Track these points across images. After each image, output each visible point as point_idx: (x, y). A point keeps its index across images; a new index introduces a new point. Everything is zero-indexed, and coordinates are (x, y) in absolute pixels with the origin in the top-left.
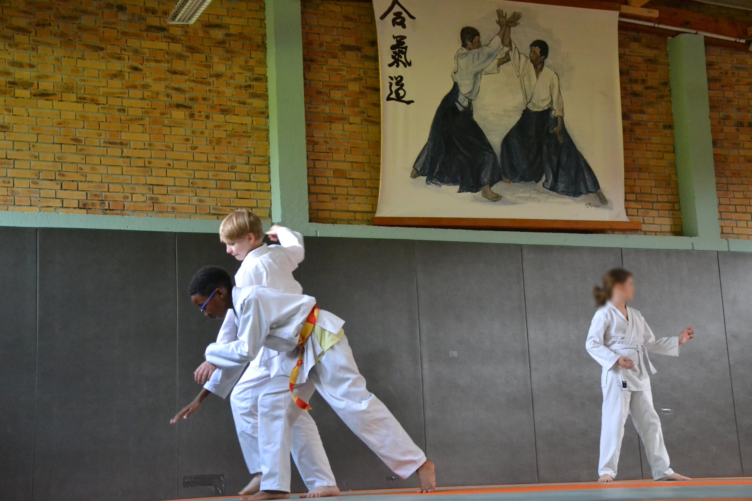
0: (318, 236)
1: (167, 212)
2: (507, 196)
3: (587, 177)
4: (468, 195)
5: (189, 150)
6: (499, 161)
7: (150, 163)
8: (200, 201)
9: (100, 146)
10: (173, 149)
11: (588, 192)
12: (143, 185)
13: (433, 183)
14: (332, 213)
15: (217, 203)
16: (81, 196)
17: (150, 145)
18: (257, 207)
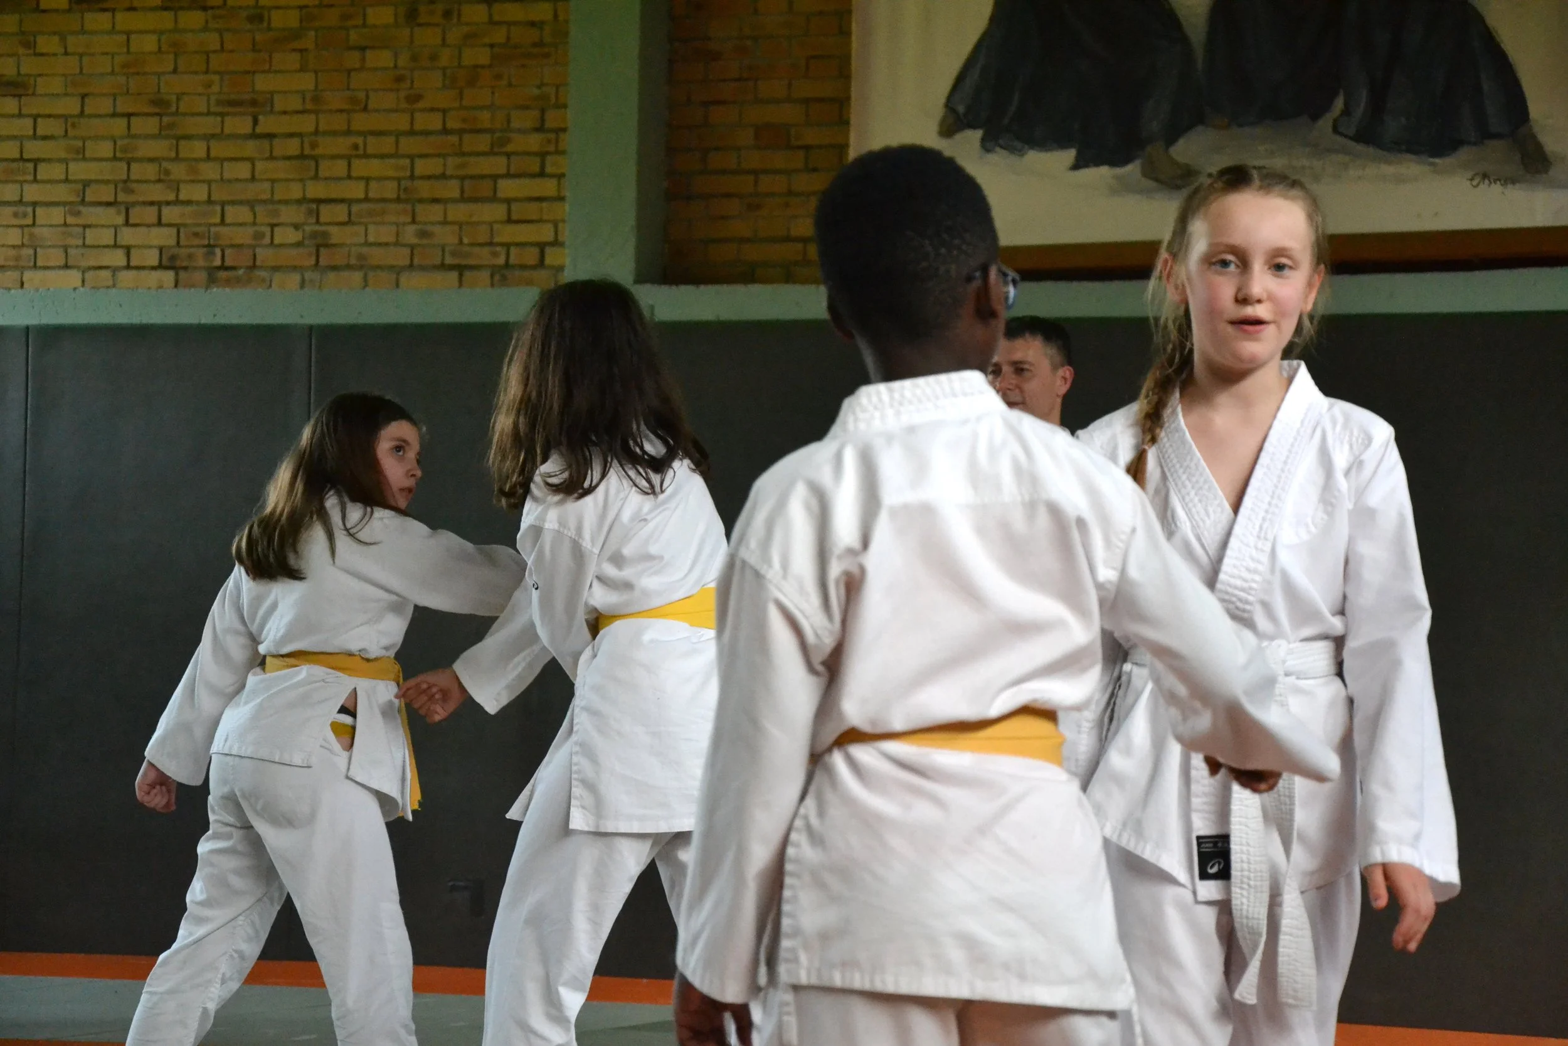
1: (347, 267)
4: (1102, 173)
5: (404, 105)
6: (1200, 63)
7: (313, 146)
8: (423, 234)
9: (209, 113)
10: (366, 107)
11: (1485, 135)
12: (297, 201)
13: (1001, 147)
15: (462, 239)
16: (164, 237)
17: (316, 99)
18: (556, 243)
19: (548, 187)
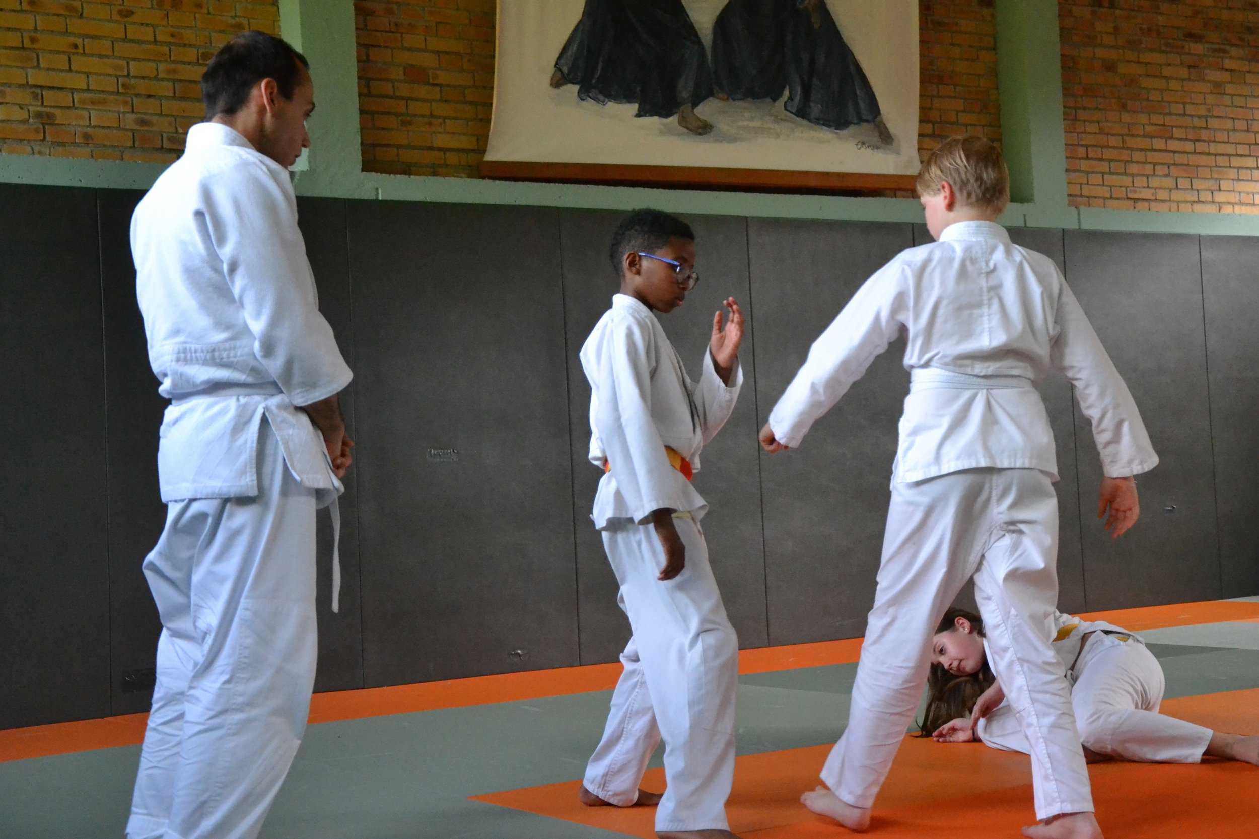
0: (380, 198)
1: (74, 143)
2: (723, 125)
3: (858, 92)
5: (116, 17)
6: (709, 57)
7: (33, 40)
8: (142, 122)
10: (82, 14)
11: (861, 120)
12: (21, 86)
13: (591, 98)
14: (401, 151)
15: (177, 129)
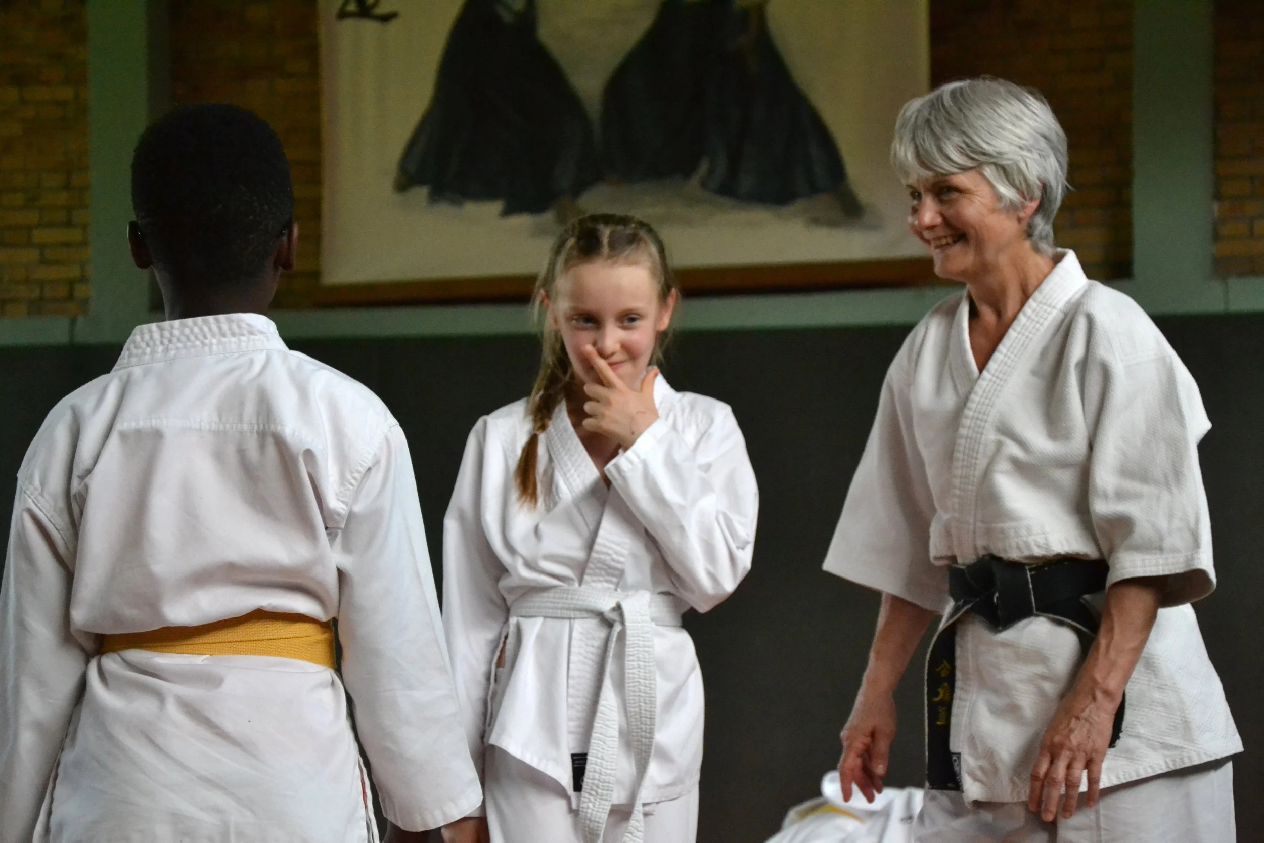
3: (814, 152)
4: (523, 221)
13: (446, 200)
18: (83, 279)
19: (75, 235)
